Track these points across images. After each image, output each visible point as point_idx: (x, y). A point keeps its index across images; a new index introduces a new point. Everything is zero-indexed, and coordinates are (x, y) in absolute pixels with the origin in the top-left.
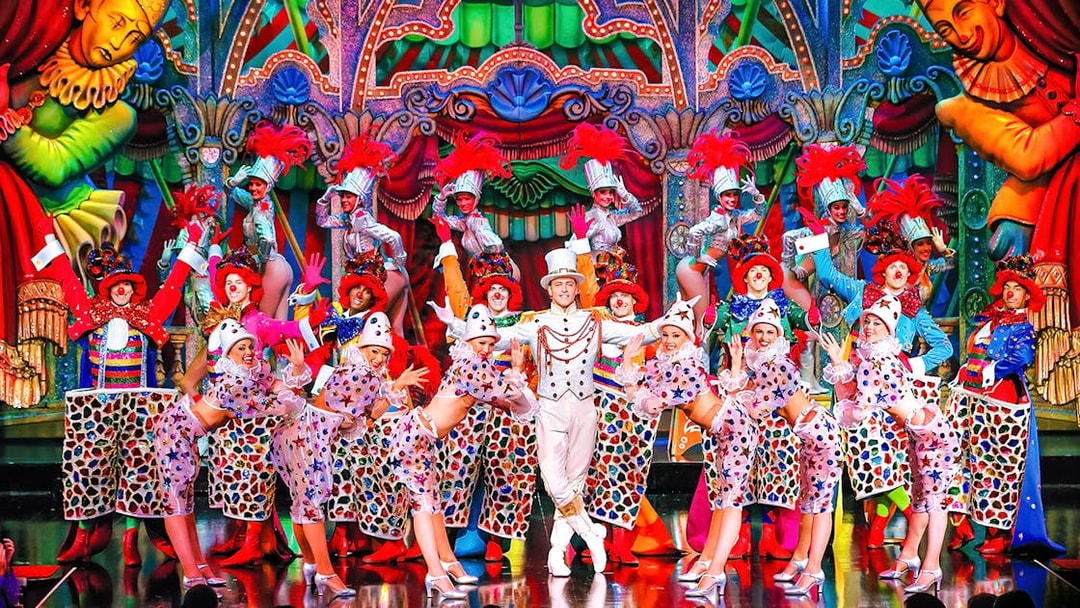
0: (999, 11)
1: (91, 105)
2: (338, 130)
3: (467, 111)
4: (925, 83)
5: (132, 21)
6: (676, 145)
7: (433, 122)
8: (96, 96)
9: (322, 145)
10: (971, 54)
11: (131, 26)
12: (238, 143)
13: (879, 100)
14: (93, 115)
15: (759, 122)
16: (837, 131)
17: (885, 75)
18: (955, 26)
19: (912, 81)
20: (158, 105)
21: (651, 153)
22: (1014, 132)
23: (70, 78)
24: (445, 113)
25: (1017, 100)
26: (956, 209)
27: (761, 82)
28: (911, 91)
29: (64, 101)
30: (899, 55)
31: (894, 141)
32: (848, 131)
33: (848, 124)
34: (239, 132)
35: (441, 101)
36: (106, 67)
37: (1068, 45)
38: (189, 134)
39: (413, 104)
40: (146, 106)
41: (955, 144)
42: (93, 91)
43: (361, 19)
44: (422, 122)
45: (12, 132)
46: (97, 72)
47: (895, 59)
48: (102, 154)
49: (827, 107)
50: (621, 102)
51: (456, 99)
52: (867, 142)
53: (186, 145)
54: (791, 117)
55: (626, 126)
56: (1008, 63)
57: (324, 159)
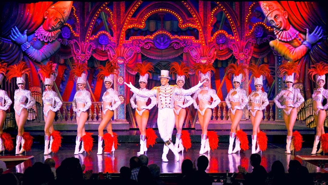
0: (286, 17)
1: (49, 41)
2: (115, 51)
3: (149, 47)
4: (267, 39)
5: (59, 19)
6: (202, 56)
7: (140, 50)
8: (50, 39)
9: (111, 55)
10: (279, 29)
11: (59, 20)
12: (90, 54)
13: (255, 44)
14: (49, 44)
15: (223, 50)
16: (244, 52)
17: (256, 37)
18: (275, 21)
19: (263, 39)
20: (69, 44)
21: (196, 58)
22: (290, 49)
23: (43, 34)
24: (143, 47)
25: (291, 41)
26: (275, 72)
27: (224, 40)
28: (263, 42)
29: (41, 40)
30: (260, 32)
31: (258, 55)
32: (247, 52)
33: (247, 50)
34: (90, 51)
35: (142, 44)
36: (53, 31)
37: (305, 26)
38: (77, 52)
39: (135, 45)
40: (66, 45)
41: (274, 55)
42: (49, 37)
43: (121, 23)
44: (137, 49)
45: (28, 48)
46: (50, 33)
47: (259, 33)
48: (52, 54)
49: (241, 46)
50: (188, 45)
51: (146, 44)
52: (252, 55)
53: (76, 55)
54: (232, 48)
55: (190, 51)
56: (288, 31)
57: (112, 59)
